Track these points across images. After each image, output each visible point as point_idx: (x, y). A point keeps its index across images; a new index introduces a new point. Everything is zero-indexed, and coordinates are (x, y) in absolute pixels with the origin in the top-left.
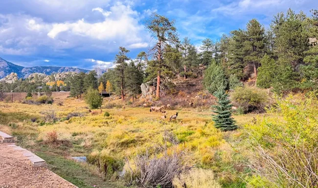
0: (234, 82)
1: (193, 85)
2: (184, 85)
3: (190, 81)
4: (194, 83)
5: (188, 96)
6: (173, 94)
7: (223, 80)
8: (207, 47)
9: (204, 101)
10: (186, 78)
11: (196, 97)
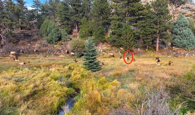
0: (65, 35)
1: (30, 36)
2: (21, 35)
3: (26, 33)
4: (30, 34)
5: (29, 45)
6: (14, 43)
7: (57, 33)
8: (37, 6)
9: (45, 48)
10: (21, 29)
11: (37, 45)
